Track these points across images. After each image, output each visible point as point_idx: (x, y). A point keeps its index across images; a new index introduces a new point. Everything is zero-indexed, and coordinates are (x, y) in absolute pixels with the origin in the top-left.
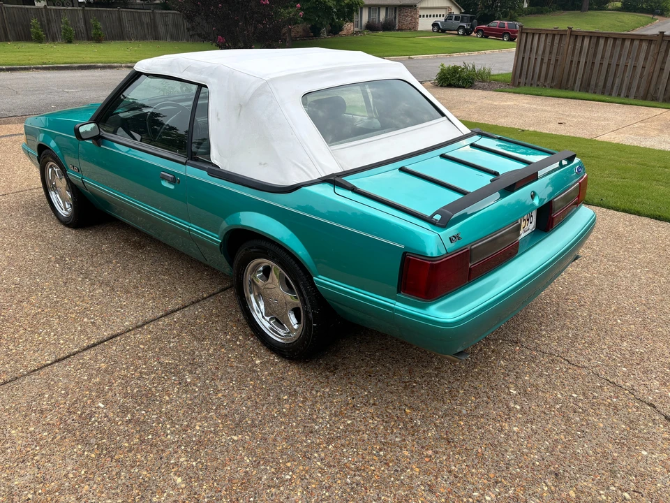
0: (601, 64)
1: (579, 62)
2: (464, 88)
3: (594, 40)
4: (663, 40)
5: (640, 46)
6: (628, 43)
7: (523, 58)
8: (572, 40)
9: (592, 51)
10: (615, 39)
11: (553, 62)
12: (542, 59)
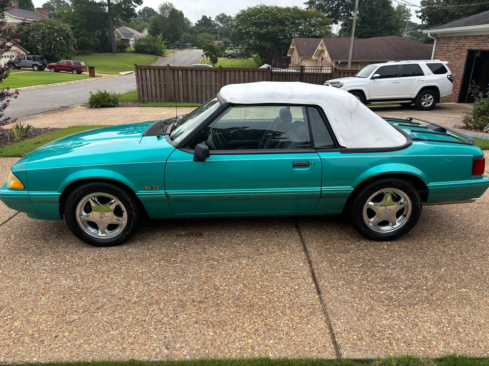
0: (192, 86)
1: (179, 85)
2: (114, 107)
3: (184, 72)
4: (222, 70)
5: (211, 74)
6: (204, 73)
7: (142, 84)
8: (171, 72)
9: (185, 79)
10: (196, 71)
11: (163, 86)
12: (155, 85)
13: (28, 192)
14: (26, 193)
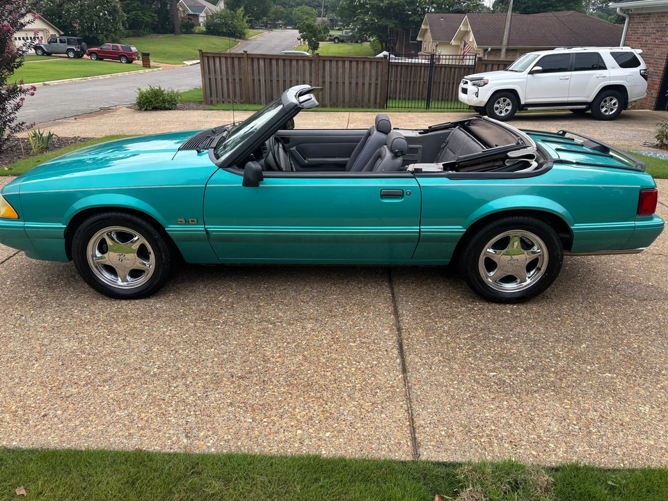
0: (278, 81)
1: (260, 80)
2: (170, 109)
3: (268, 61)
4: (319, 60)
5: (304, 65)
6: (294, 63)
7: (210, 79)
8: (249, 61)
9: (267, 71)
10: (284, 60)
11: (237, 81)
12: (227, 79)
13: (23, 223)
14: (20, 224)
